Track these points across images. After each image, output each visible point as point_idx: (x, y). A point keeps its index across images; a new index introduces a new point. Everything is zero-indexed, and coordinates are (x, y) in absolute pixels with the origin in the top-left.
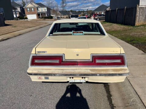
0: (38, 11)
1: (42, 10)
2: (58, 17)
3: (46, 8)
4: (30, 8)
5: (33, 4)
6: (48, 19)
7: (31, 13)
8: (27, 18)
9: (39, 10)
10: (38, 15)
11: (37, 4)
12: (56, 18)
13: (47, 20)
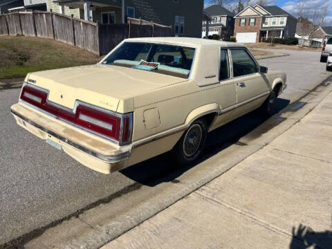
0: (264, 26)
1: (274, 23)
2: (313, 42)
3: (285, 19)
4: (248, 19)
5: (256, 8)
6: (284, 44)
7: (247, 29)
8: (234, 40)
9: (266, 24)
10: (262, 34)
11: (267, 8)
12: (307, 44)
13: (278, 46)
